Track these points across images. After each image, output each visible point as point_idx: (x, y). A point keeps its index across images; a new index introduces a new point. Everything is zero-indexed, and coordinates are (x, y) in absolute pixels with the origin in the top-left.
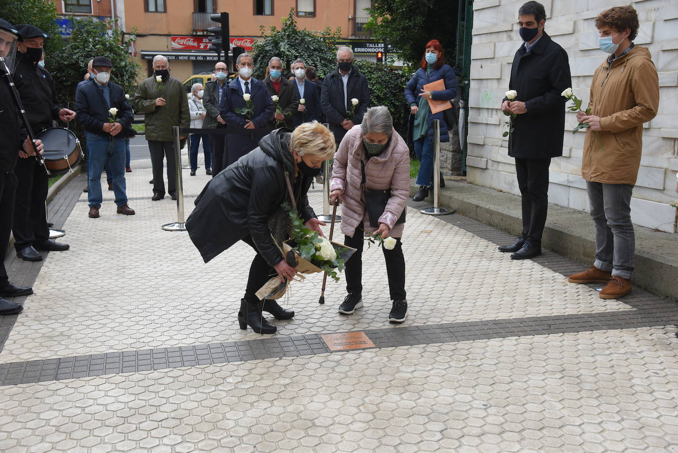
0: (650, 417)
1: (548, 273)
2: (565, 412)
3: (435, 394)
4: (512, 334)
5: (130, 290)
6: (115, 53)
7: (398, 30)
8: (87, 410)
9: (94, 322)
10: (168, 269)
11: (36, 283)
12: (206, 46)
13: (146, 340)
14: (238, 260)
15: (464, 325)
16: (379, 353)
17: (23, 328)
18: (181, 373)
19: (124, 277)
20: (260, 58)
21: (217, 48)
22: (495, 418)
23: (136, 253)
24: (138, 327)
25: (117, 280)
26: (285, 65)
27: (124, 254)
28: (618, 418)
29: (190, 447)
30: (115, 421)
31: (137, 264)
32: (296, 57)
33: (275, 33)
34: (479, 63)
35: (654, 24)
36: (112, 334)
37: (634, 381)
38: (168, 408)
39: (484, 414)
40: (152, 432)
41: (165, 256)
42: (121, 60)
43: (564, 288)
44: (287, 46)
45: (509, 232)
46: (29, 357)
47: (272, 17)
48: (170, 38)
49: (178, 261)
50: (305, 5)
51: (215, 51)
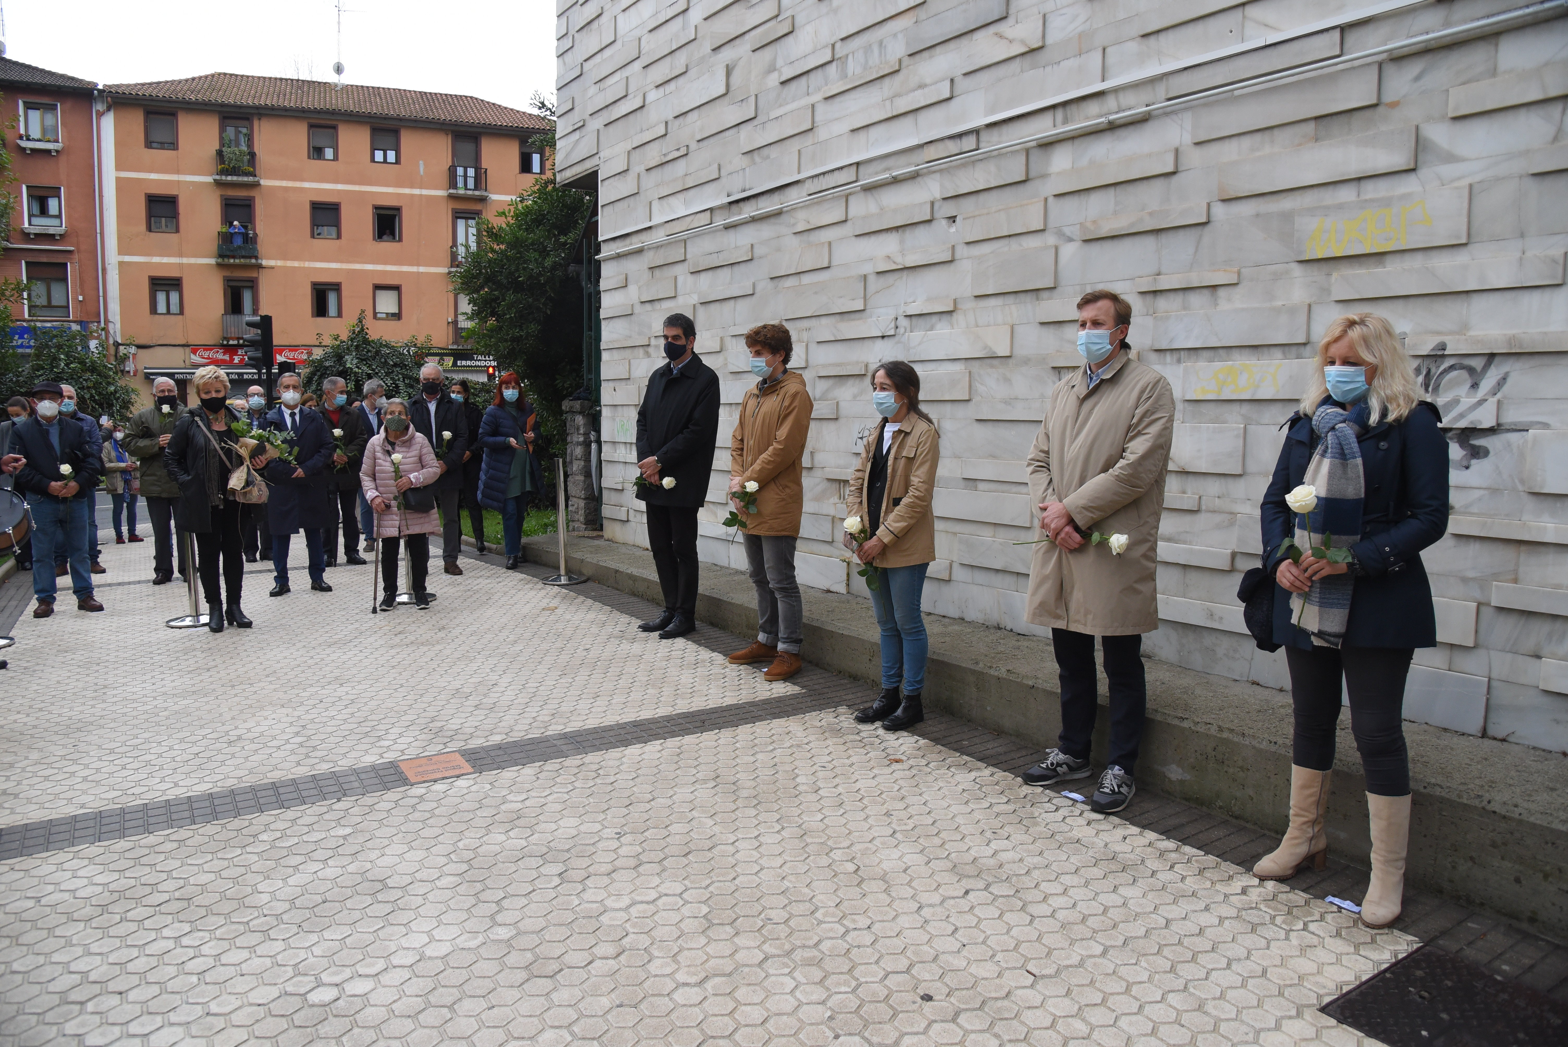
0: (812, 820)
1: (705, 654)
2: (717, 830)
3: (554, 826)
4: (656, 736)
5: (114, 720)
6: (99, 375)
7: (506, 341)
9: (56, 771)
10: (173, 684)
13: (137, 790)
14: (279, 665)
15: (595, 731)
16: (478, 780)
18: (191, 833)
19: (104, 701)
21: (255, 363)
22: (630, 848)
23: (125, 665)
24: (125, 773)
25: (93, 706)
27: (106, 667)
28: (778, 827)
29: (202, 938)
30: (88, 912)
31: (125, 680)
32: (370, 377)
33: (338, 343)
34: (611, 384)
35: (807, 346)
36: (84, 786)
37: (798, 780)
38: (170, 885)
39: (615, 844)
40: (146, 922)
41: (170, 665)
42: (109, 384)
43: (723, 672)
44: (355, 361)
47: (339, 319)
48: (188, 350)
49: (190, 672)
50: (387, 303)
51: (253, 367)
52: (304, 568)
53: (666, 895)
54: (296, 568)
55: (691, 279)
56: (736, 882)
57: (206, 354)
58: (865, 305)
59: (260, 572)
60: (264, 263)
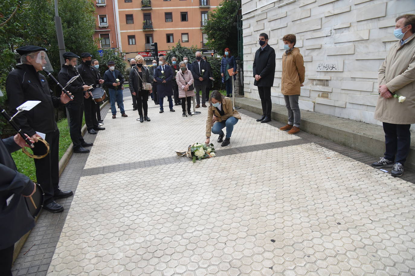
1: (273, 128)
2: (278, 174)
8: (114, 183)
11: (95, 142)
12: (150, 55)
17: (92, 157)
28: (295, 175)
30: (123, 186)
33: (174, 48)
34: (246, 55)
35: (303, 40)
37: (300, 162)
43: (278, 132)
44: (178, 53)
46: (94, 166)
48: (137, 53)
50: (185, 38)
51: (153, 56)
53: (264, 191)
55: (268, 23)
56: (283, 188)
58: (321, 27)
60: (154, 30)
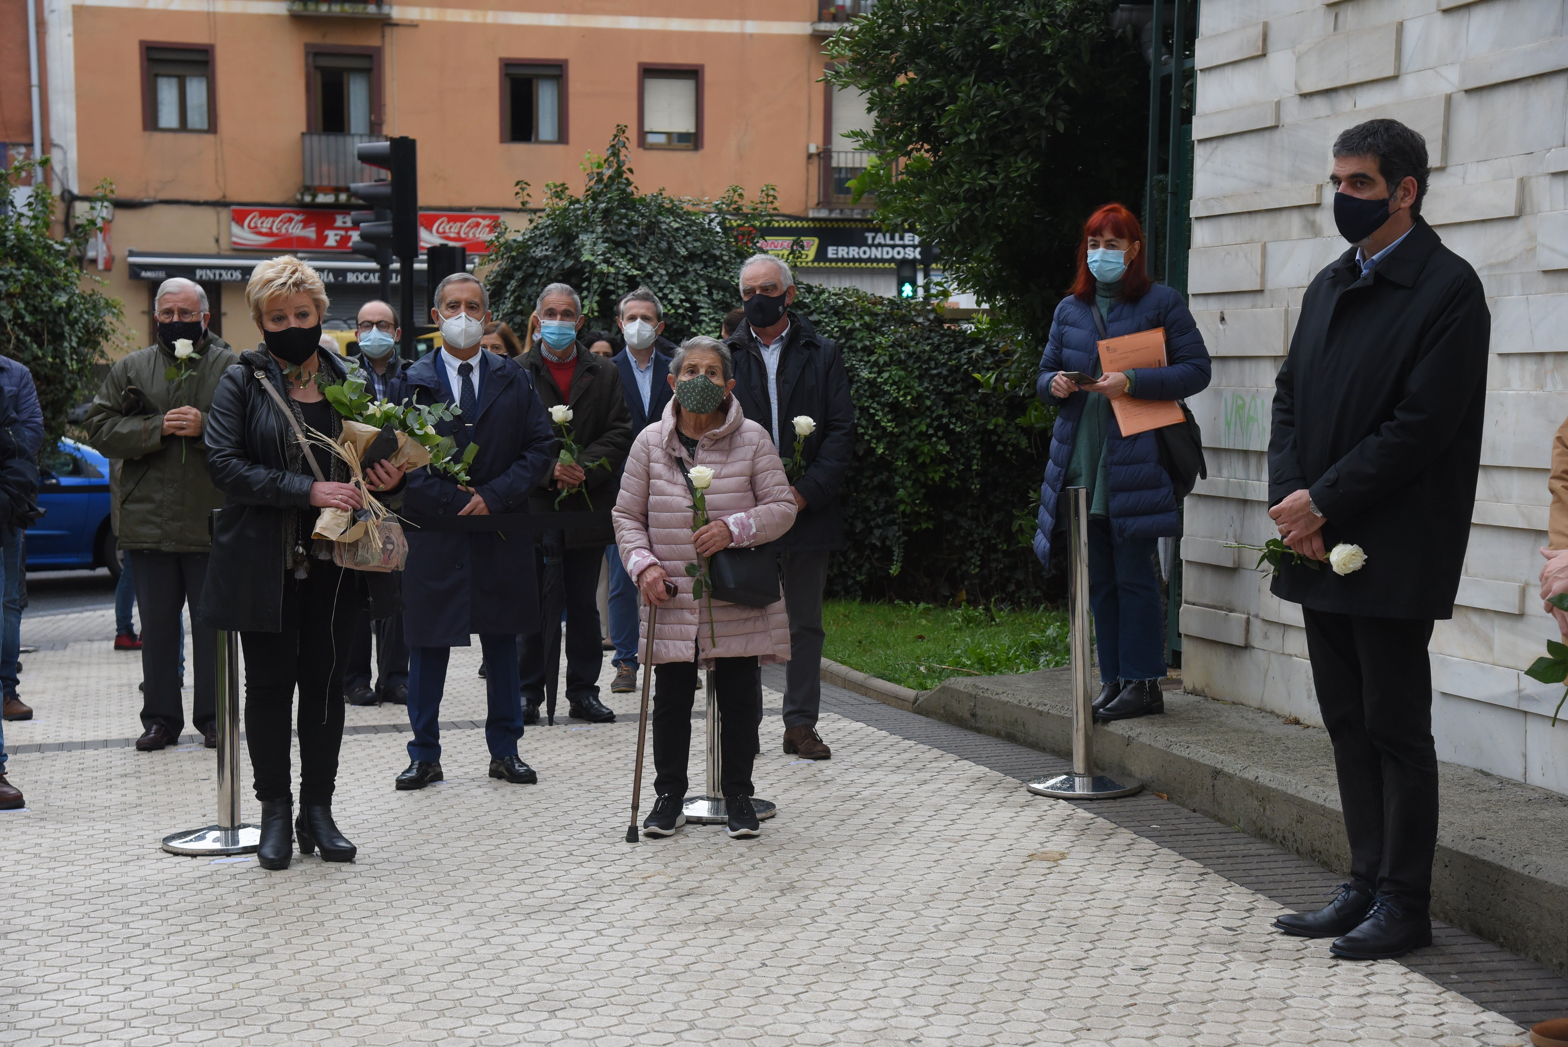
6: (34, 266)
7: (955, 199)
10: (171, 991)
12: (345, 240)
14: (412, 956)
20: (514, 283)
21: (374, 247)
23: (66, 938)
26: (595, 306)
31: (63, 976)
32: (632, 284)
33: (564, 203)
34: (1215, 305)
41: (165, 944)
42: (55, 288)
44: (602, 247)
45: (1324, 864)
47: (560, 148)
48: (225, 214)
49: (210, 963)
50: (669, 109)
51: (370, 255)
52: (474, 725)
54: (455, 725)
57: (266, 224)
59: (376, 729)
60: (397, 13)
